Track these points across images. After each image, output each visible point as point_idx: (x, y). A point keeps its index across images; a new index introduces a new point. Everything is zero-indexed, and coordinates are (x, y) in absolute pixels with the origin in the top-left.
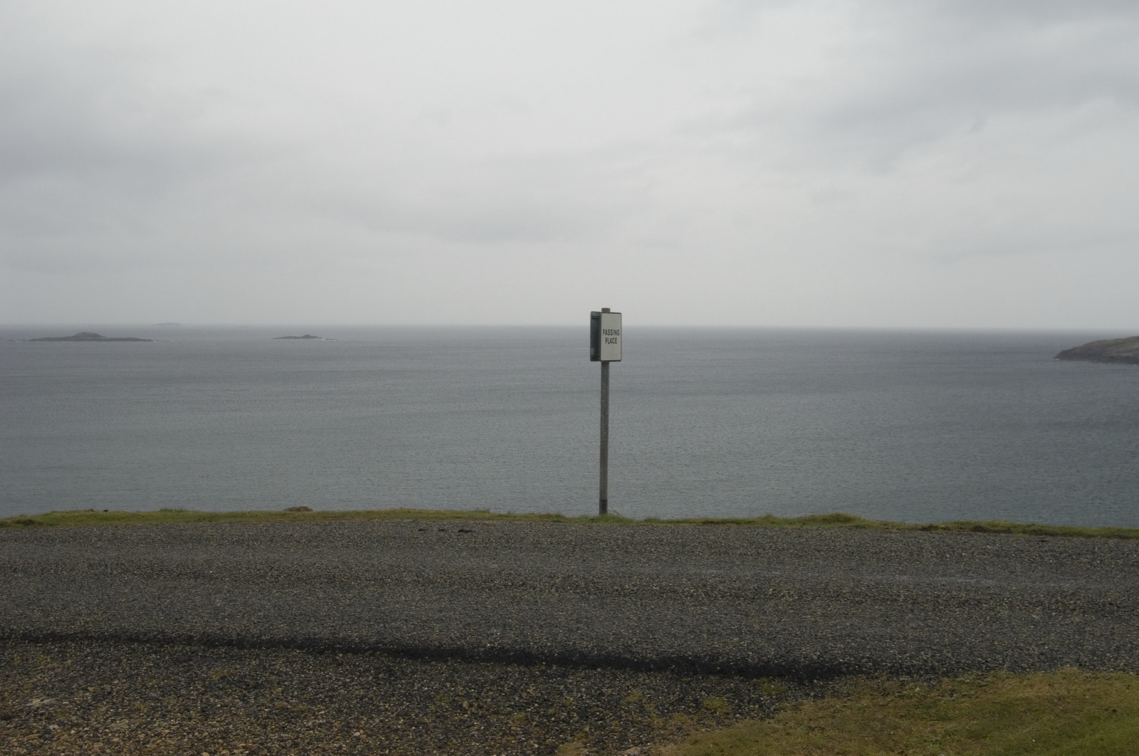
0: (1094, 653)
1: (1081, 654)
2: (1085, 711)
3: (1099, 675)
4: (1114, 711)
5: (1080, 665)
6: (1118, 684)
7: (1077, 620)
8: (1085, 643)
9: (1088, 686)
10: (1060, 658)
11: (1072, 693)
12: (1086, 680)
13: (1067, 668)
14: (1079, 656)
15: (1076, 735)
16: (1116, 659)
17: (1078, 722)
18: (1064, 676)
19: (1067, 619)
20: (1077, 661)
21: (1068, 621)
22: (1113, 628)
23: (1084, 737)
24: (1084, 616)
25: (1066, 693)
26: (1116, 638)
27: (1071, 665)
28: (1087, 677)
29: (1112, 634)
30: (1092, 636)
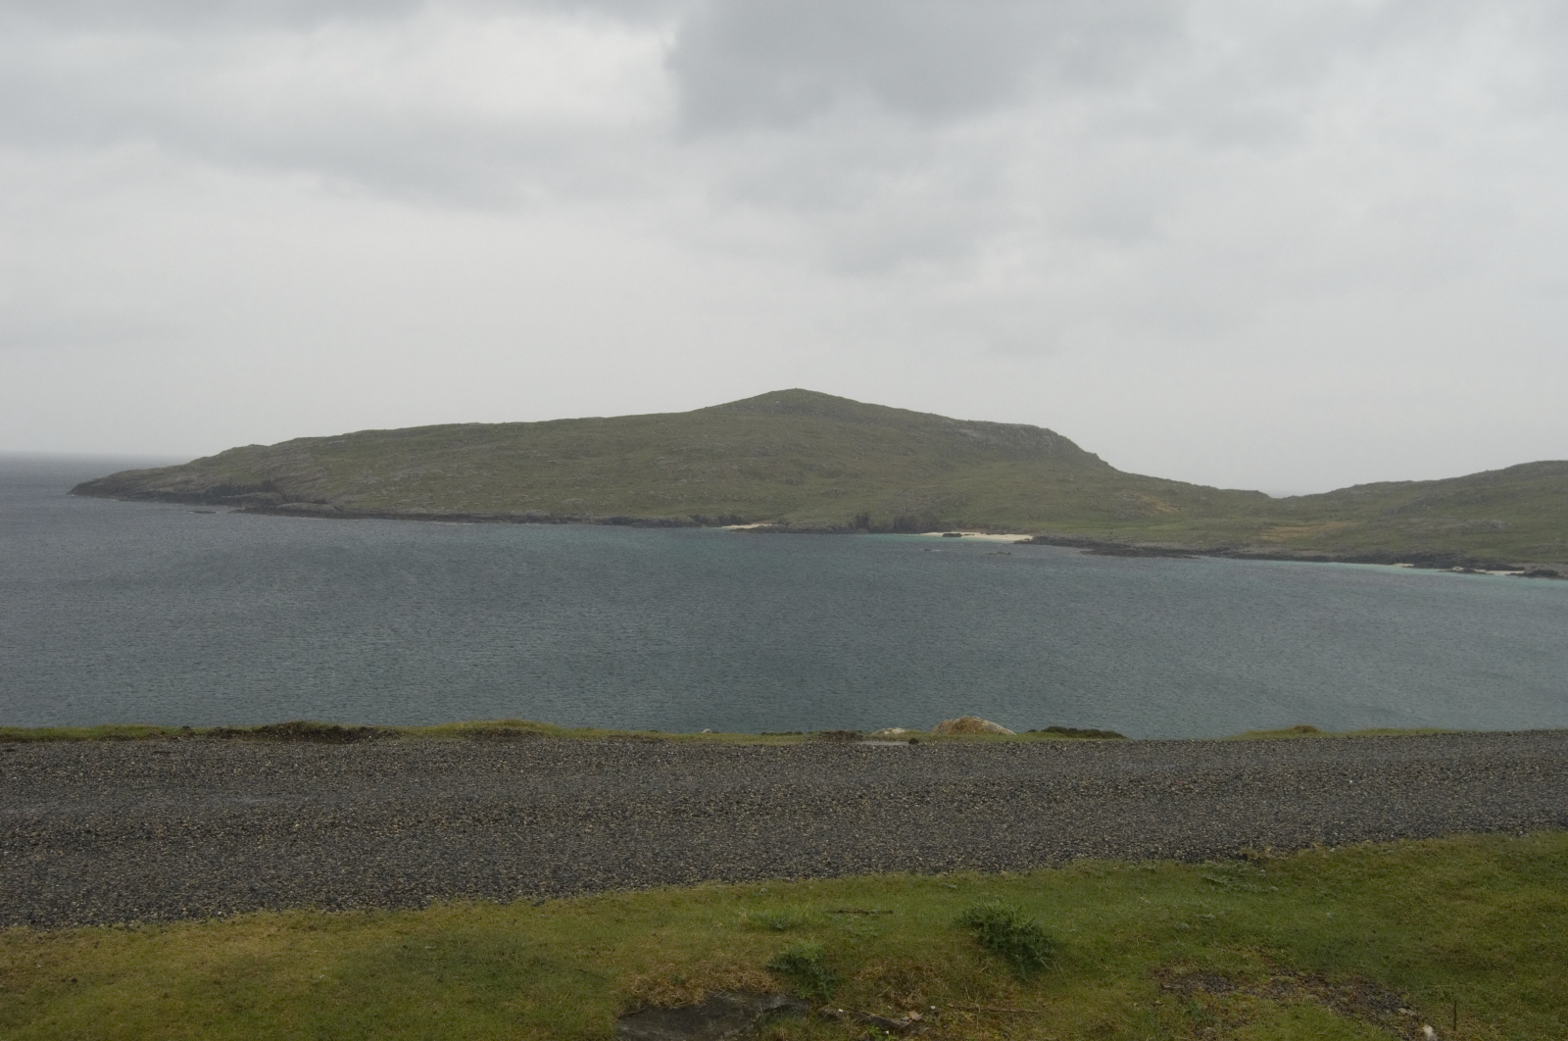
0: (53, 903)
1: (36, 906)
2: (34, 986)
3: (57, 933)
4: (75, 981)
5: (33, 922)
6: (83, 943)
7: (38, 858)
8: (44, 890)
9: (42, 950)
10: (6, 915)
11: (17, 963)
12: (40, 942)
13: (14, 929)
14: (33, 909)
15: (19, 1021)
16: (84, 907)
17: (23, 1003)
18: (7, 940)
19: (24, 859)
20: (30, 916)
21: (24, 861)
22: (86, 866)
23: (30, 1023)
24: (48, 852)
25: (9, 964)
26: (88, 879)
27: (20, 924)
28: (40, 938)
29: (84, 873)
30: (54, 879)
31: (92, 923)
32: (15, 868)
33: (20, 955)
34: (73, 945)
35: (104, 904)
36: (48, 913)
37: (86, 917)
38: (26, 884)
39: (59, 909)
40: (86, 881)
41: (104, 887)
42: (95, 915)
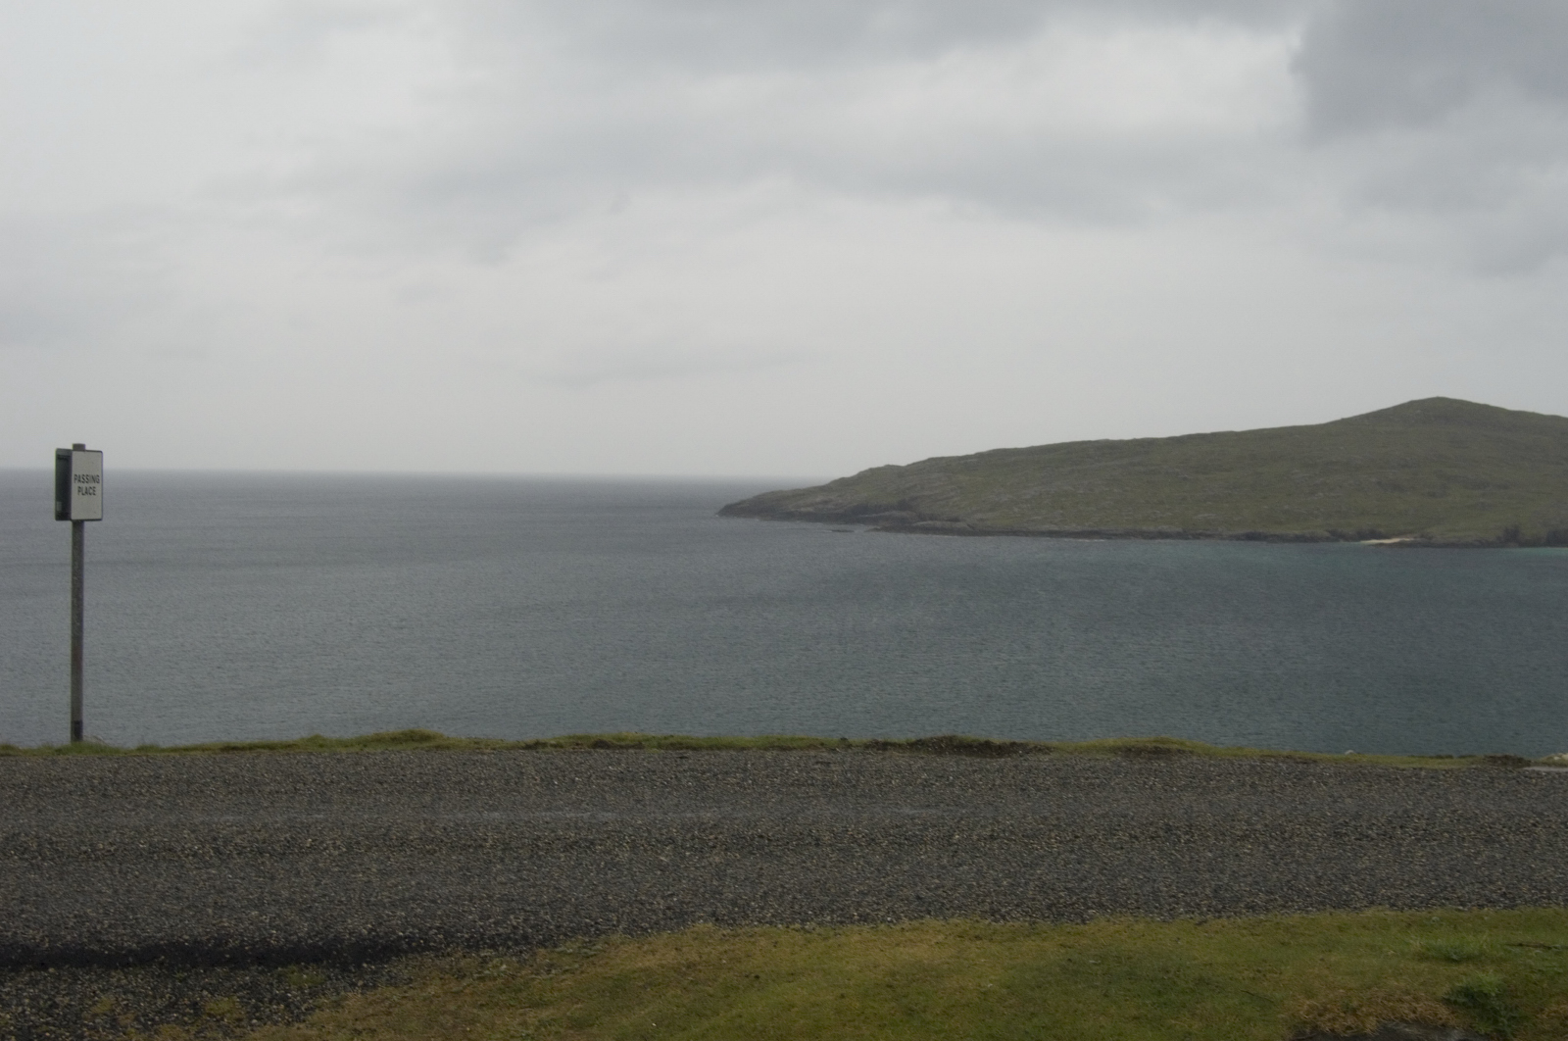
0: (734, 903)
1: (719, 904)
2: (721, 980)
3: (739, 931)
4: (757, 977)
5: (717, 920)
6: (763, 942)
7: (717, 859)
8: (724, 890)
9: (726, 947)
10: (692, 912)
11: (704, 958)
12: (724, 939)
13: (700, 925)
14: (716, 908)
15: (708, 1013)
16: (762, 908)
17: (711, 996)
18: (695, 935)
19: (705, 860)
20: (714, 914)
21: (705, 862)
22: (761, 869)
23: (718, 1015)
24: (726, 855)
25: (698, 959)
26: (764, 881)
27: (705, 921)
28: (724, 935)
29: (760, 876)
30: (733, 880)
31: (771, 923)
32: (697, 868)
33: (706, 950)
34: (753, 943)
35: (780, 905)
36: (730, 912)
37: (764, 917)
38: (708, 883)
39: (739, 908)
40: (762, 883)
41: (780, 890)
42: (773, 916)
